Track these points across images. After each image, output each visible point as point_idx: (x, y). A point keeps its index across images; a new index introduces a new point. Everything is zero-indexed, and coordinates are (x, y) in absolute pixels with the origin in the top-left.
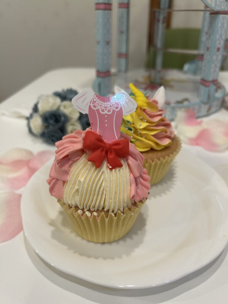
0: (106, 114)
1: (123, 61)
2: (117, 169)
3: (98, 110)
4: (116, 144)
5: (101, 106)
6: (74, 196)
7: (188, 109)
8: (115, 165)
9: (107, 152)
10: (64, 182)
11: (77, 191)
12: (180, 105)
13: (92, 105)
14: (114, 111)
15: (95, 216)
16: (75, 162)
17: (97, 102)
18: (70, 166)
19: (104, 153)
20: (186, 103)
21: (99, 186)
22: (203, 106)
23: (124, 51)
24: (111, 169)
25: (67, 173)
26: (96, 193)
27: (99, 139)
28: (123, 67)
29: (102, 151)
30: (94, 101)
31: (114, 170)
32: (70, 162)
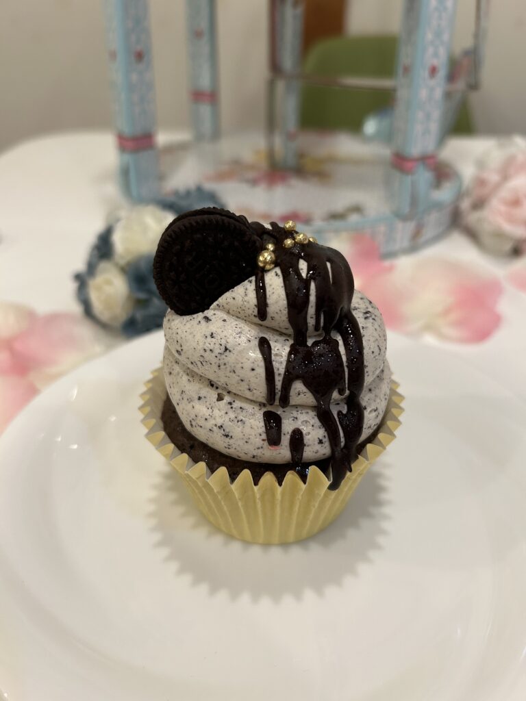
1: (205, 110)
7: (357, 235)
12: (338, 224)
20: (354, 218)
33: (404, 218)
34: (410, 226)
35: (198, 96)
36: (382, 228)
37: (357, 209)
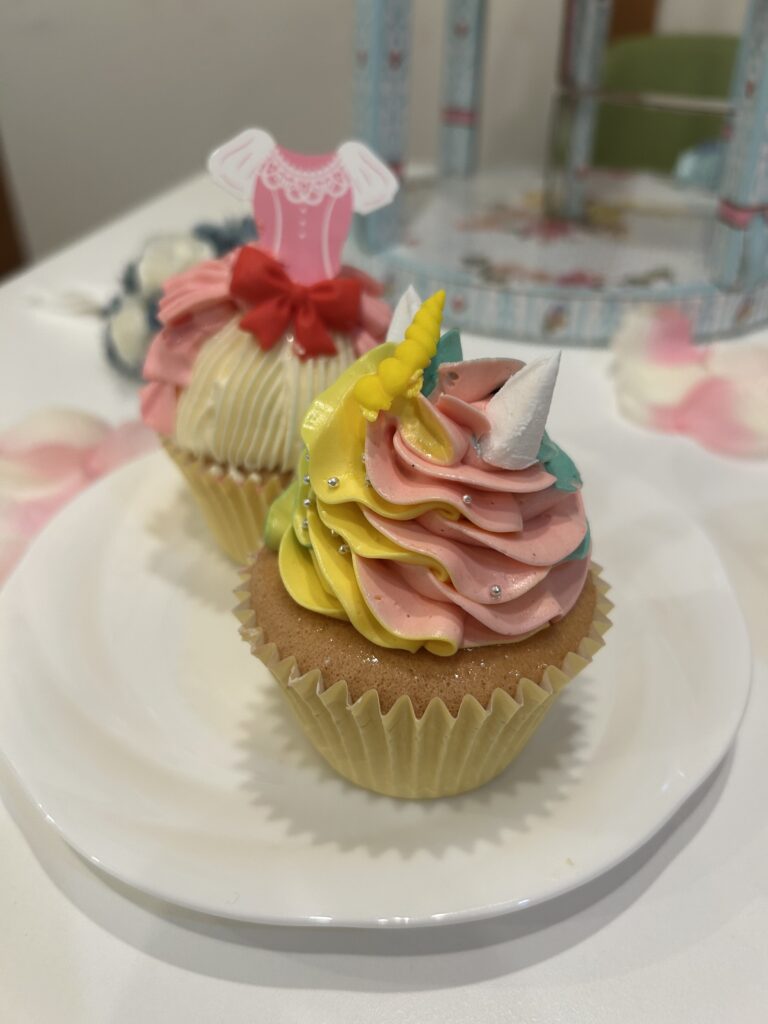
0: (303, 205)
1: (461, 135)
2: (321, 362)
3: (281, 192)
4: (324, 287)
5: (291, 180)
6: (201, 427)
7: (664, 307)
8: (316, 349)
9: (294, 310)
10: (178, 390)
11: (210, 413)
12: (638, 292)
13: (265, 177)
14: (327, 198)
15: (252, 484)
16: (208, 335)
17: (281, 170)
18: (197, 346)
19: (285, 311)
20: (660, 286)
21: (267, 400)
22: (721, 299)
23: (464, 98)
24: (303, 359)
25: (186, 363)
26: (260, 422)
27: (276, 271)
28: (460, 158)
29: (281, 304)
30: (271, 166)
31: (310, 362)
32: (197, 336)
33: (729, 290)
34: (736, 301)
35: (453, 115)
36: (697, 301)
37: (664, 274)
